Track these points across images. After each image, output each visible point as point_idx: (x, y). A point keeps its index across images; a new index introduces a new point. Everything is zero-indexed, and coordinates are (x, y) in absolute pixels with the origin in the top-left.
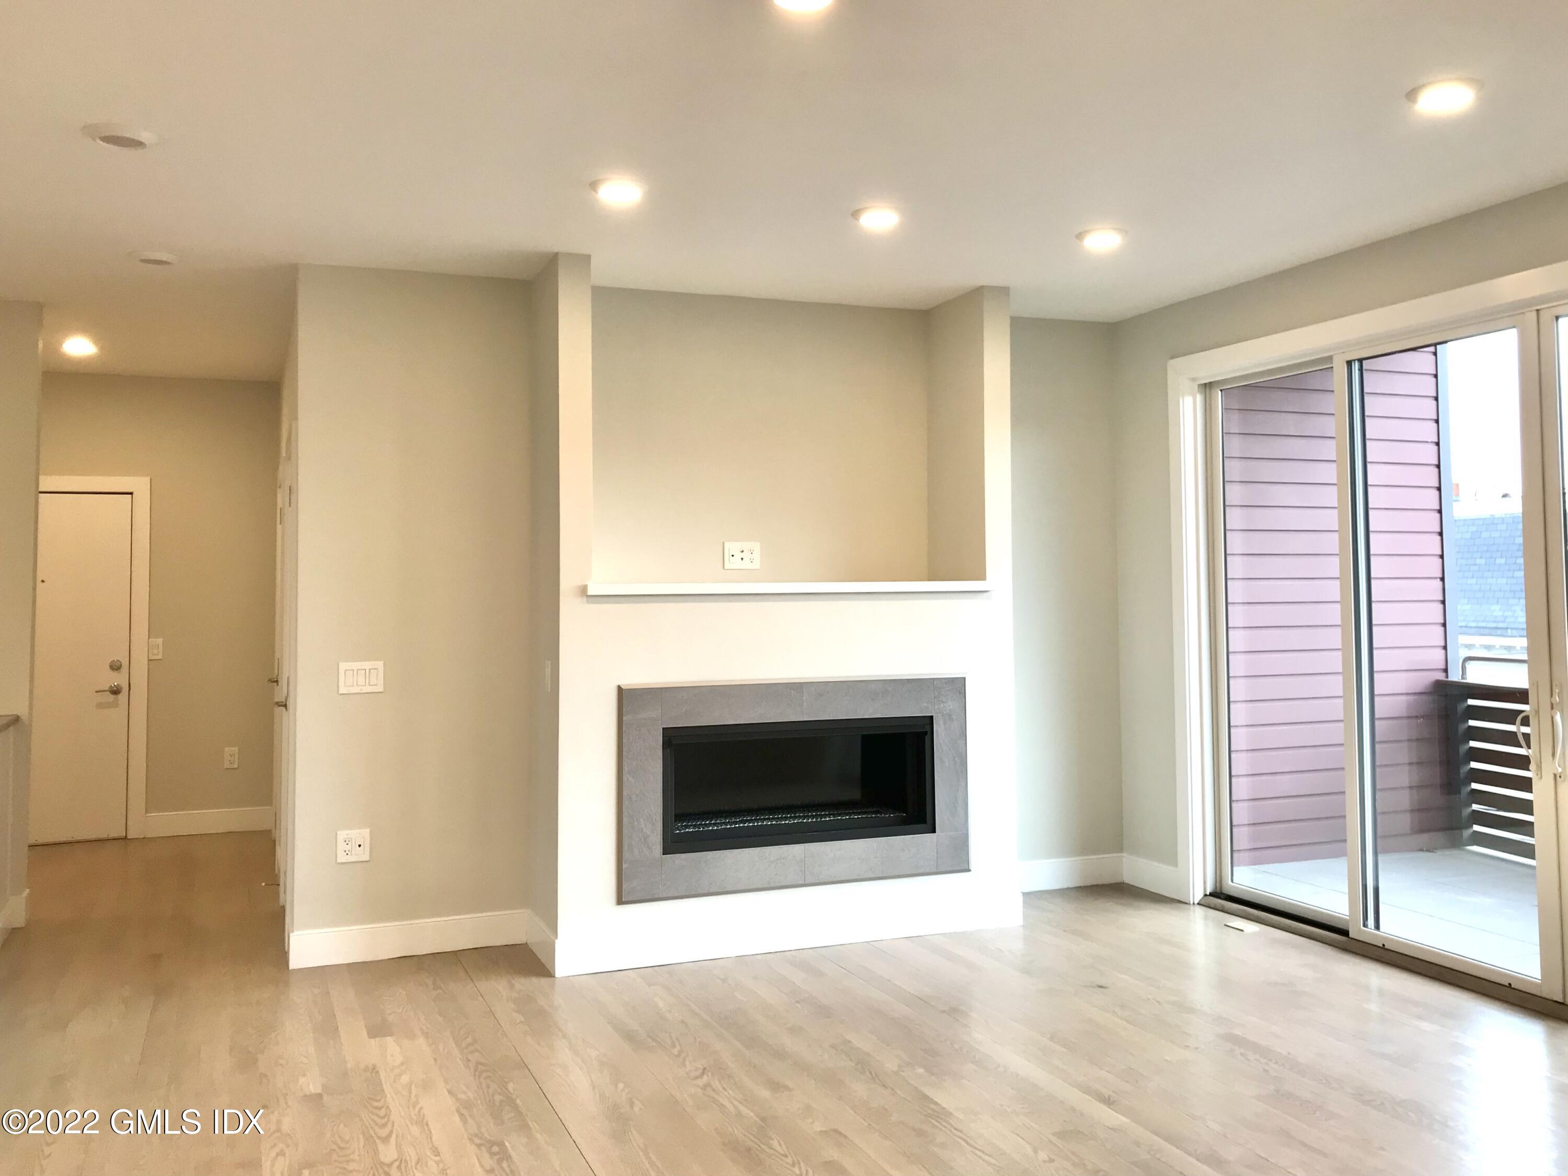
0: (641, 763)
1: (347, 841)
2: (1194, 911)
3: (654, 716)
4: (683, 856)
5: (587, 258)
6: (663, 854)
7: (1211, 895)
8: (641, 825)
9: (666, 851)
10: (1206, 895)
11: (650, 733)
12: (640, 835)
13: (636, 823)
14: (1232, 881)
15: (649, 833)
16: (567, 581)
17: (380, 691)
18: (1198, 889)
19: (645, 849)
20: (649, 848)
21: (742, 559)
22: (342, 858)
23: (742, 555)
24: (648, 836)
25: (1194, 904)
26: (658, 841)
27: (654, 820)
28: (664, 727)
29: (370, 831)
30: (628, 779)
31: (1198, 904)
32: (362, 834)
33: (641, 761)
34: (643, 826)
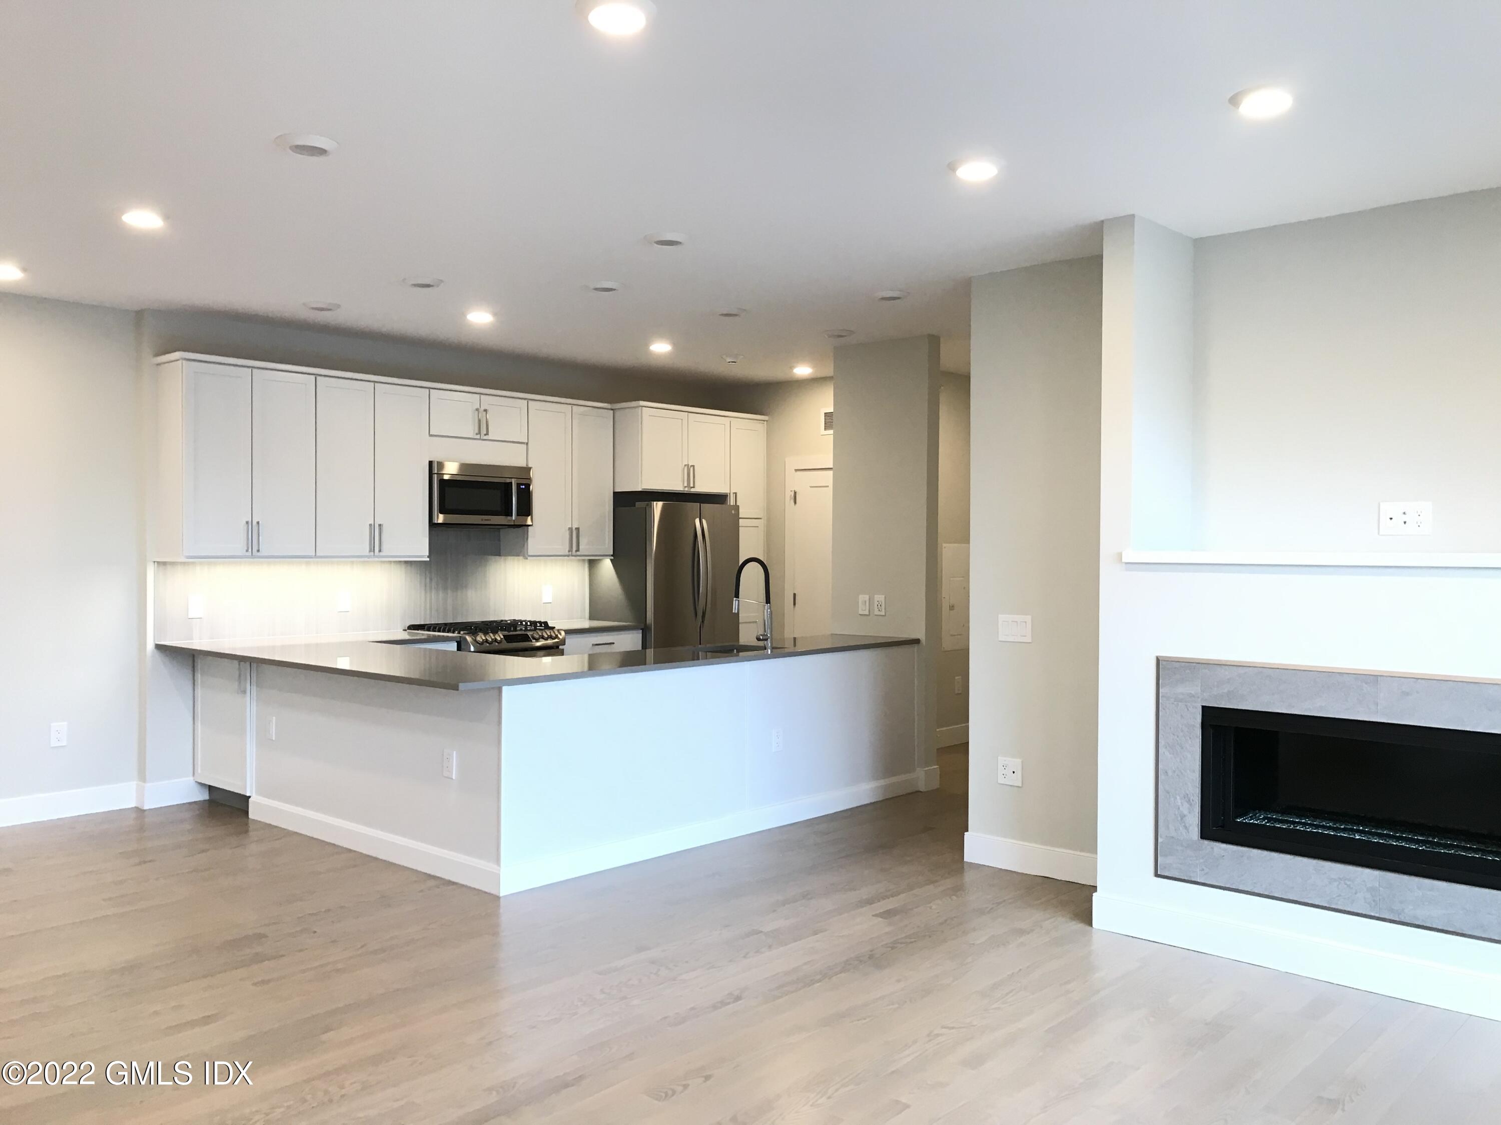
0: (1178, 739)
1: (1005, 766)
3: (1193, 692)
4: (1224, 846)
6: (1201, 838)
8: (1177, 802)
9: (1204, 836)
11: (1188, 710)
12: (1177, 813)
13: (1173, 799)
15: (1186, 812)
17: (1029, 641)
19: (1181, 828)
20: (1186, 827)
21: (1405, 523)
22: (1001, 780)
23: (1405, 518)
24: (1185, 816)
26: (1195, 823)
27: (1191, 800)
28: (1204, 705)
29: (1022, 762)
30: (1164, 753)
32: (1015, 763)
33: (1178, 737)
34: (1180, 804)
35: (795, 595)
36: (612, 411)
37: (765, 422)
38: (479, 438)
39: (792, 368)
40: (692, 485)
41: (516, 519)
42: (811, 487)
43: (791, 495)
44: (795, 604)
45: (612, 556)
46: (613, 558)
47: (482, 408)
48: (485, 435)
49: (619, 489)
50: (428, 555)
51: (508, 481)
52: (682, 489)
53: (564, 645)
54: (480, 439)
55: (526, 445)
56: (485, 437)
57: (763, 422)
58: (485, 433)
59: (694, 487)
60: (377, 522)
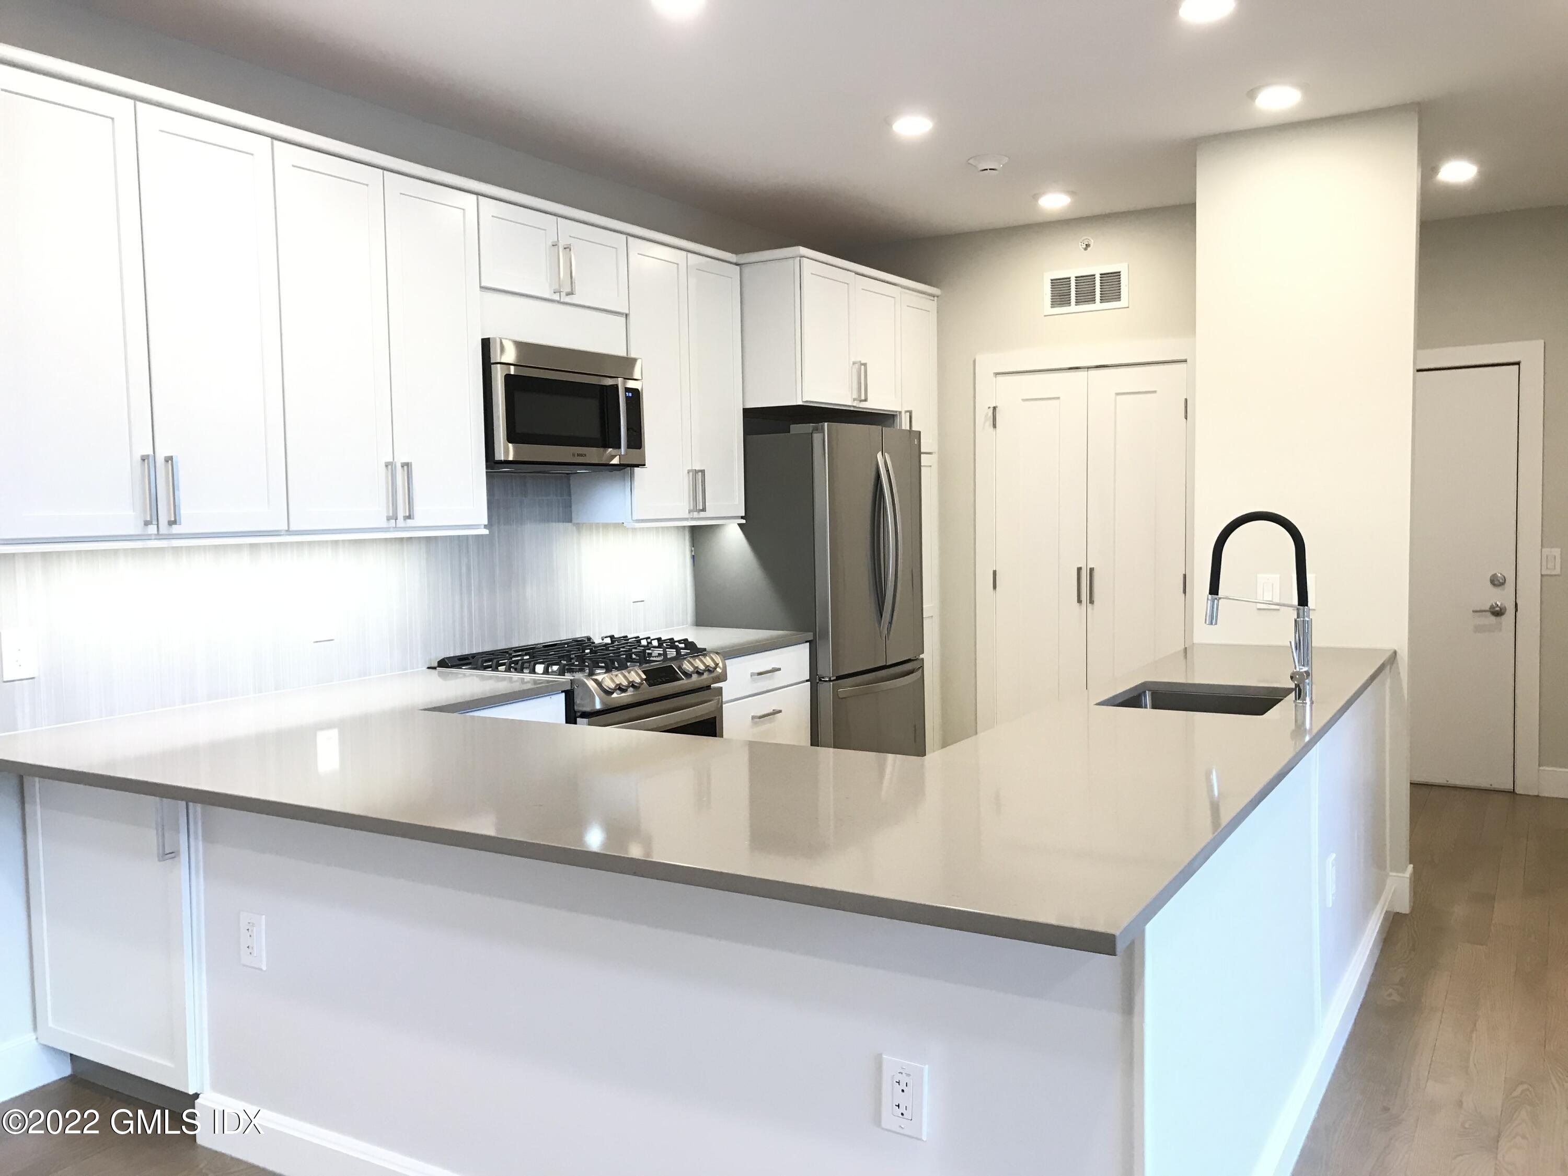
35: (995, 573)
36: (738, 268)
37: (936, 298)
38: (558, 299)
39: (1036, 197)
40: (863, 398)
41: (626, 453)
42: (1024, 400)
43: (987, 415)
44: (995, 587)
45: (742, 518)
46: (744, 521)
47: (562, 244)
48: (568, 294)
49: (751, 405)
50: (486, 523)
51: (609, 382)
52: (850, 404)
53: (725, 680)
54: (559, 302)
55: (624, 319)
56: (568, 299)
57: (932, 298)
58: (569, 290)
59: (866, 400)
60: (401, 459)
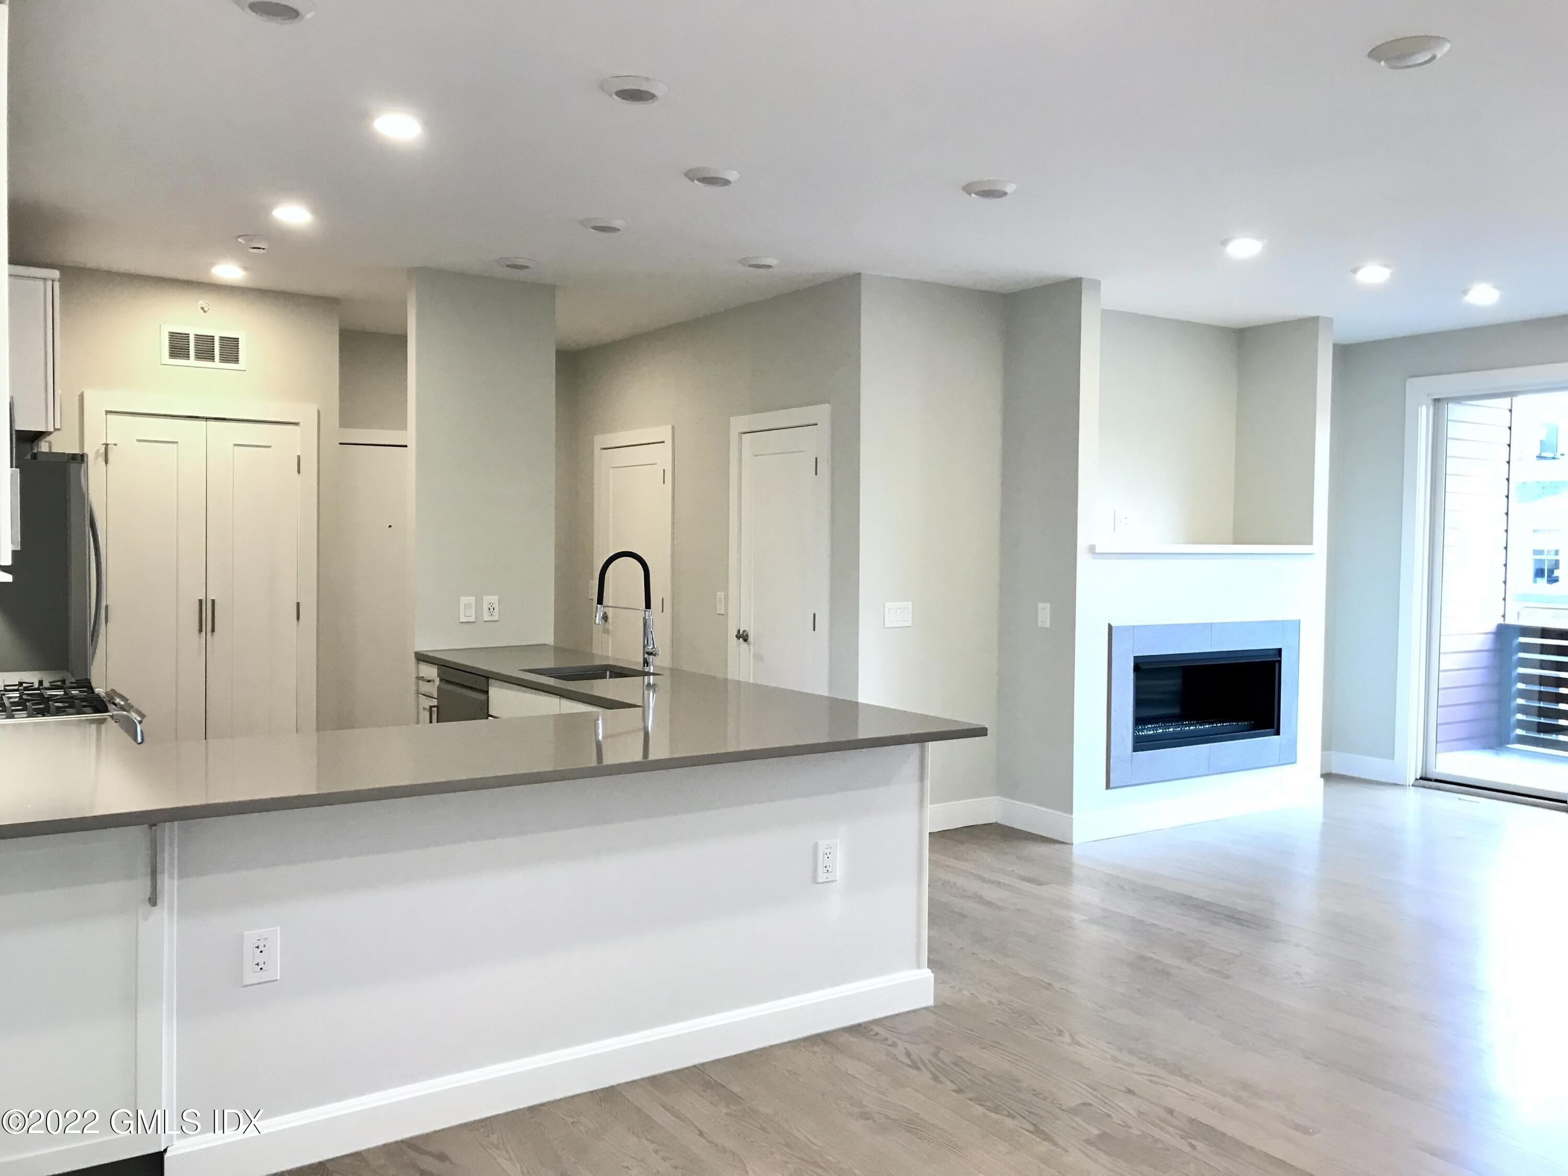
2: (1409, 789)
3: (1129, 647)
4: (1144, 753)
5: (1099, 283)
6: (1133, 752)
7: (1421, 778)
8: (1121, 730)
9: (1135, 749)
10: (1416, 779)
12: (1120, 738)
14: (1435, 768)
15: (1125, 735)
16: (1083, 540)
17: (909, 625)
18: (1412, 775)
19: (1123, 748)
20: (1126, 747)
21: (1126, 524)
23: (1126, 521)
24: (1125, 737)
25: (1409, 786)
26: (1131, 742)
27: (1128, 726)
28: (1135, 655)
30: (1115, 695)
31: (1413, 785)
34: (1123, 731)
43: (99, 451)
